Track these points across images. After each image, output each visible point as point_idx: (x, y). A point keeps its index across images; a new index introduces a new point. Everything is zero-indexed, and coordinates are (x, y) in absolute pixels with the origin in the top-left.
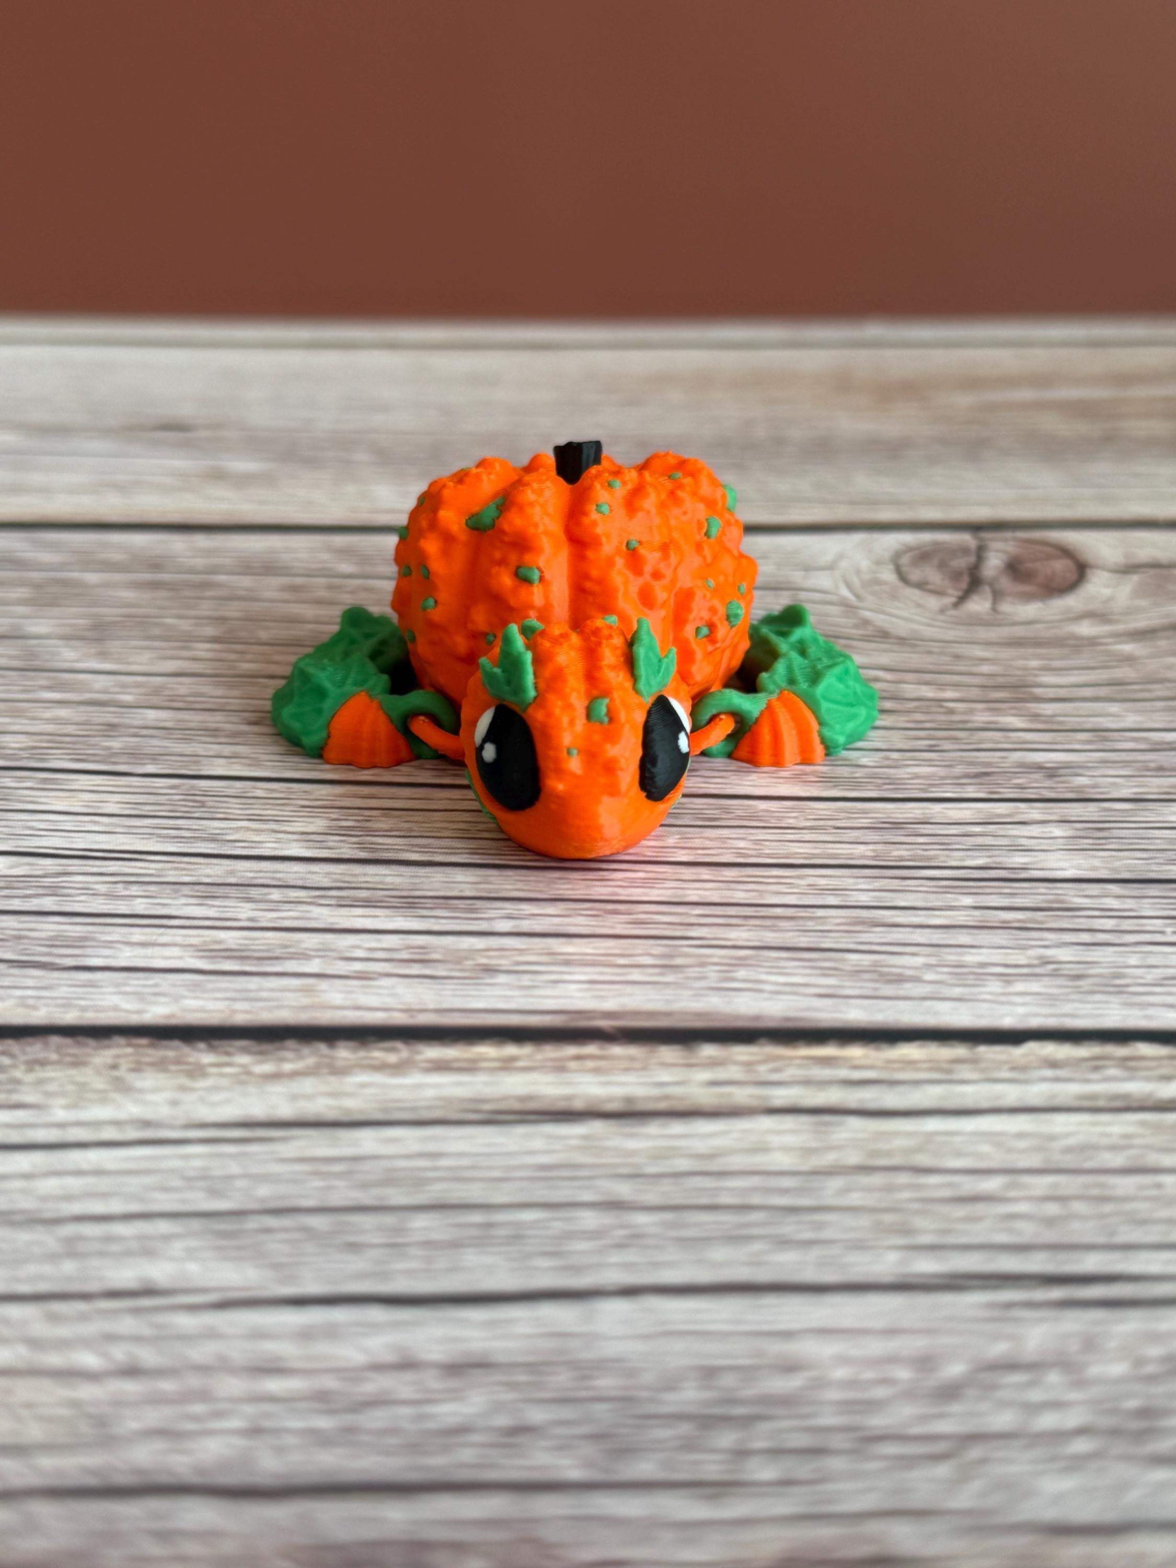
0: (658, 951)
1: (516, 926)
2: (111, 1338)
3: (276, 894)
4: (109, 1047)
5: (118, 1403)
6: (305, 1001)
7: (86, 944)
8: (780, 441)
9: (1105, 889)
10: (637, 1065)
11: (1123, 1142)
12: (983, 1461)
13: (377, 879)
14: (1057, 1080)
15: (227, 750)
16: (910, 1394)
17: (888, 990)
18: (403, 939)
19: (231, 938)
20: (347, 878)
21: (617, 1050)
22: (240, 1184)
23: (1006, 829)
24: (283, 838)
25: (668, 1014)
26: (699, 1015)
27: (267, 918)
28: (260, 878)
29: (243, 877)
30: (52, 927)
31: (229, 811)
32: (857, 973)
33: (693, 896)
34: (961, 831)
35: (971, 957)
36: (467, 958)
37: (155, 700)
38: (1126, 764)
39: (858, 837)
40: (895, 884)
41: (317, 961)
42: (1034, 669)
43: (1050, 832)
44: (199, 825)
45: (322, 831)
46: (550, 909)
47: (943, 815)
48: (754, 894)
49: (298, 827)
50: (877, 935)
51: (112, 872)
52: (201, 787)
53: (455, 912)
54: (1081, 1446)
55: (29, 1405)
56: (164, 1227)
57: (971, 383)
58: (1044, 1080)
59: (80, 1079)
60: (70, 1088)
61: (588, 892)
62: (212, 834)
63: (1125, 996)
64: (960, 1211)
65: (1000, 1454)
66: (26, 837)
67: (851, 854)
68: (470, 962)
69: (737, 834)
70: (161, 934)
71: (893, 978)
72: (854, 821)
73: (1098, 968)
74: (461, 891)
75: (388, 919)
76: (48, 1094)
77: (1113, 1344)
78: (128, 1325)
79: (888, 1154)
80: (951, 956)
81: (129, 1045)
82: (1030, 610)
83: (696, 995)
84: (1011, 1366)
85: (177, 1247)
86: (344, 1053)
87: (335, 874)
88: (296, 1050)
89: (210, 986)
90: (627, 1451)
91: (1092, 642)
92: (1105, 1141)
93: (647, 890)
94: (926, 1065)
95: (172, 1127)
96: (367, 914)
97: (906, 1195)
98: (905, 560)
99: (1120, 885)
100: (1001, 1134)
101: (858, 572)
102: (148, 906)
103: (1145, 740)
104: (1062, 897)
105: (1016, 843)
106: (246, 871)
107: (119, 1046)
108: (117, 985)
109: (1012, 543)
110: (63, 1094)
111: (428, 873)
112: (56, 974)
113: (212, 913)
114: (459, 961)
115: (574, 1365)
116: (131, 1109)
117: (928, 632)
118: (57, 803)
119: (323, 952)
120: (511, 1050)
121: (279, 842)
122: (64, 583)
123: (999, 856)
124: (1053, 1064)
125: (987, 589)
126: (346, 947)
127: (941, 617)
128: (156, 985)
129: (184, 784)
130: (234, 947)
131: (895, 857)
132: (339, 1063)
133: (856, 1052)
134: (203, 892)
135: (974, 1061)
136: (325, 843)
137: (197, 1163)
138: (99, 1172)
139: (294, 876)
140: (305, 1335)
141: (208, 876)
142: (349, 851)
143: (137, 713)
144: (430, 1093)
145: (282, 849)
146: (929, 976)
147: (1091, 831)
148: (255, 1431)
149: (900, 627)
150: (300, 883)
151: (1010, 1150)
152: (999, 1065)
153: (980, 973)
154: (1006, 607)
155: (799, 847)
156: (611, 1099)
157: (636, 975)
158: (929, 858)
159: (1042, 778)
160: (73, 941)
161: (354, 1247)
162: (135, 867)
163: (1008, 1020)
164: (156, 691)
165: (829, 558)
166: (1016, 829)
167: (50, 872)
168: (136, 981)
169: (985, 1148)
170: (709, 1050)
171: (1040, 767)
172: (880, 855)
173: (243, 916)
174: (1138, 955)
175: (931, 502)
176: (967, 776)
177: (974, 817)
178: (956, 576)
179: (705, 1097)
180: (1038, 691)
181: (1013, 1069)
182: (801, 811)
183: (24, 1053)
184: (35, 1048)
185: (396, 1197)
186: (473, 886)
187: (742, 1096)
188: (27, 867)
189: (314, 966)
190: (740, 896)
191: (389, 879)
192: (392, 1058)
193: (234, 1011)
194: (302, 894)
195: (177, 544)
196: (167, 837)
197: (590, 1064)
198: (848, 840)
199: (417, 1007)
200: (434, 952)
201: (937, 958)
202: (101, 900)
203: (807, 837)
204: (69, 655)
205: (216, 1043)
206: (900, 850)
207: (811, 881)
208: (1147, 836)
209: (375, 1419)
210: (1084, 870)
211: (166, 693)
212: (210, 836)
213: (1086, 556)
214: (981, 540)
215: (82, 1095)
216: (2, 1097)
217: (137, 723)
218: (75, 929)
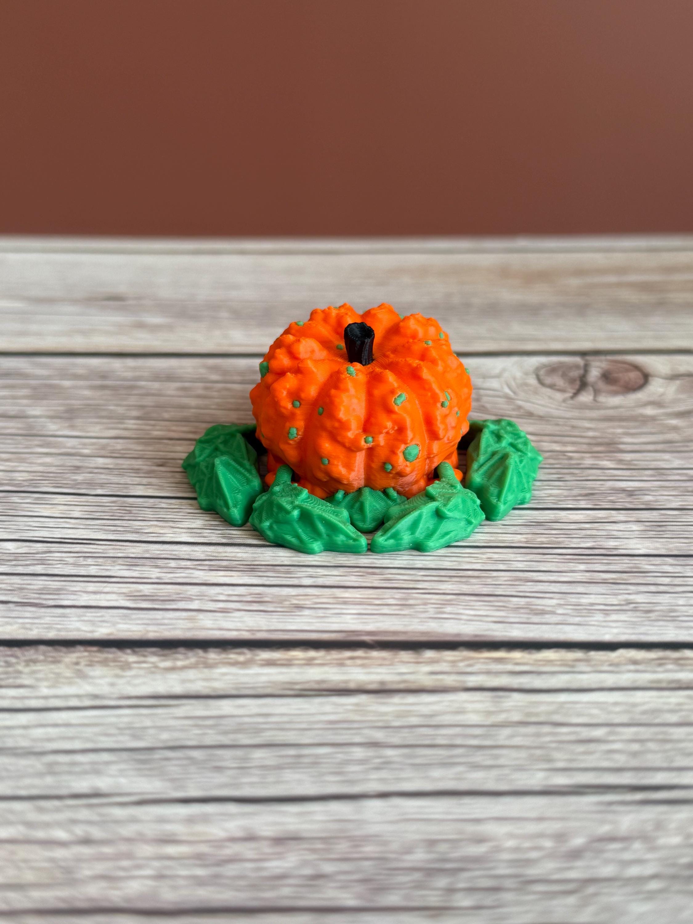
0: (398, 596)
1: (314, 582)
2: (74, 822)
3: (173, 564)
4: (74, 652)
5: (79, 860)
6: (190, 625)
7: (60, 592)
8: (468, 305)
9: (664, 560)
10: (387, 662)
11: (677, 708)
12: (596, 895)
13: (233, 555)
14: (637, 671)
15: (145, 481)
16: (551, 855)
17: (536, 619)
18: (248, 589)
19: (146, 589)
20: (215, 554)
21: (375, 654)
22: (152, 731)
23: (604, 526)
24: (177, 532)
25: (405, 633)
26: (423, 633)
27: (168, 577)
28: (164, 554)
29: (154, 554)
30: (41, 583)
31: (146, 516)
32: (517, 609)
33: (419, 564)
34: (578, 527)
35: (585, 600)
36: (285, 600)
37: (103, 453)
38: (675, 488)
39: (516, 530)
40: (538, 558)
41: (197, 602)
42: (619, 434)
43: (630, 528)
44: (128, 524)
45: (200, 527)
46: (335, 572)
47: (566, 518)
48: (455, 563)
49: (186, 525)
50: (528, 587)
51: (77, 551)
52: (129, 502)
53: (279, 574)
54: (654, 885)
55: (25, 861)
56: (106, 757)
57: (579, 272)
58: (629, 671)
59: (57, 671)
60: (51, 676)
61: (356, 562)
62: (137, 529)
63: (677, 622)
64: (581, 748)
65: (606, 890)
66: (26, 531)
67: (513, 540)
68: (288, 603)
70: (105, 587)
71: (539, 612)
72: (514, 521)
73: (661, 606)
74: (282, 561)
75: (238, 578)
76: (38, 680)
77: (673, 826)
78: (84, 814)
79: (537, 714)
80: (573, 599)
81: (86, 651)
82: (616, 400)
83: (421, 622)
84: (612, 839)
85: (114, 768)
86: (213, 655)
87: (208, 552)
88: (185, 654)
89: (134, 617)
90: (383, 889)
91: (653, 419)
92: (666, 707)
93: (392, 561)
94: (558, 663)
95: (110, 698)
96: (227, 575)
97: (548, 739)
98: (542, 372)
99: (674, 558)
100: (604, 703)
101: (514, 379)
102: (96, 570)
103: (686, 475)
104: (640, 565)
105: (611, 534)
106: (155, 550)
107: (80, 651)
108: (79, 616)
109: (605, 362)
110: (46, 679)
111: (262, 551)
112: (43, 610)
113: (135, 574)
114: (281, 602)
115: (350, 838)
116: (86, 688)
117: (556, 413)
118: (45, 511)
119: (201, 597)
120: (312, 653)
121: (175, 534)
122: (51, 386)
123: (600, 541)
124: (635, 662)
125: (590, 389)
126: (214, 594)
127: (564, 405)
128: (102, 616)
129: (119, 501)
130: (148, 594)
131: (538, 542)
132: (211, 661)
133: (517, 655)
134: (130, 562)
135: (587, 661)
136: (201, 534)
137: (126, 720)
138: (68, 725)
139: (183, 552)
140: (190, 820)
141: (133, 553)
142: (215, 538)
143: (92, 460)
144: (264, 679)
145: (176, 537)
146: (560, 611)
147: (654, 527)
148: (160, 877)
149: (540, 410)
150: (187, 557)
151: (610, 712)
152: (602, 662)
153: (590, 609)
154: (602, 399)
155: (482, 536)
156: (372, 682)
157: (386, 610)
158: (559, 543)
159: (624, 496)
160: (53, 591)
161: (219, 769)
162: (90, 548)
163: (607, 637)
164: (103, 447)
165: (497, 371)
166: (610, 526)
167: (40, 551)
168: (90, 614)
169: (595, 711)
170: (429, 654)
171: (623, 490)
172: (529, 540)
173: (153, 576)
174: (685, 599)
175: (556, 339)
176: (580, 495)
177: (585, 519)
178: (572, 381)
179: (428, 681)
180: (622, 447)
181: (611, 665)
183: (25, 656)
184: (30, 653)
185: (245, 740)
186: (289, 559)
187: (449, 680)
188: (27, 548)
189: (195, 605)
190: (447, 564)
191: (239, 555)
192: (241, 658)
193: (148, 631)
194: (188, 563)
195: (117, 364)
196: (105, 531)
197: (359, 662)
198: (511, 532)
199: (255, 629)
200: (266, 597)
201: (565, 601)
202: (70, 567)
204: (52, 427)
205: (137, 650)
206: (541, 538)
207: (489, 555)
208: (689, 530)
209: (231, 870)
210: (651, 549)
211: (110, 448)
212: (133, 530)
213: (650, 370)
214: (587, 361)
215: (57, 681)
216: (10, 681)
217: (91, 465)
218: (54, 584)
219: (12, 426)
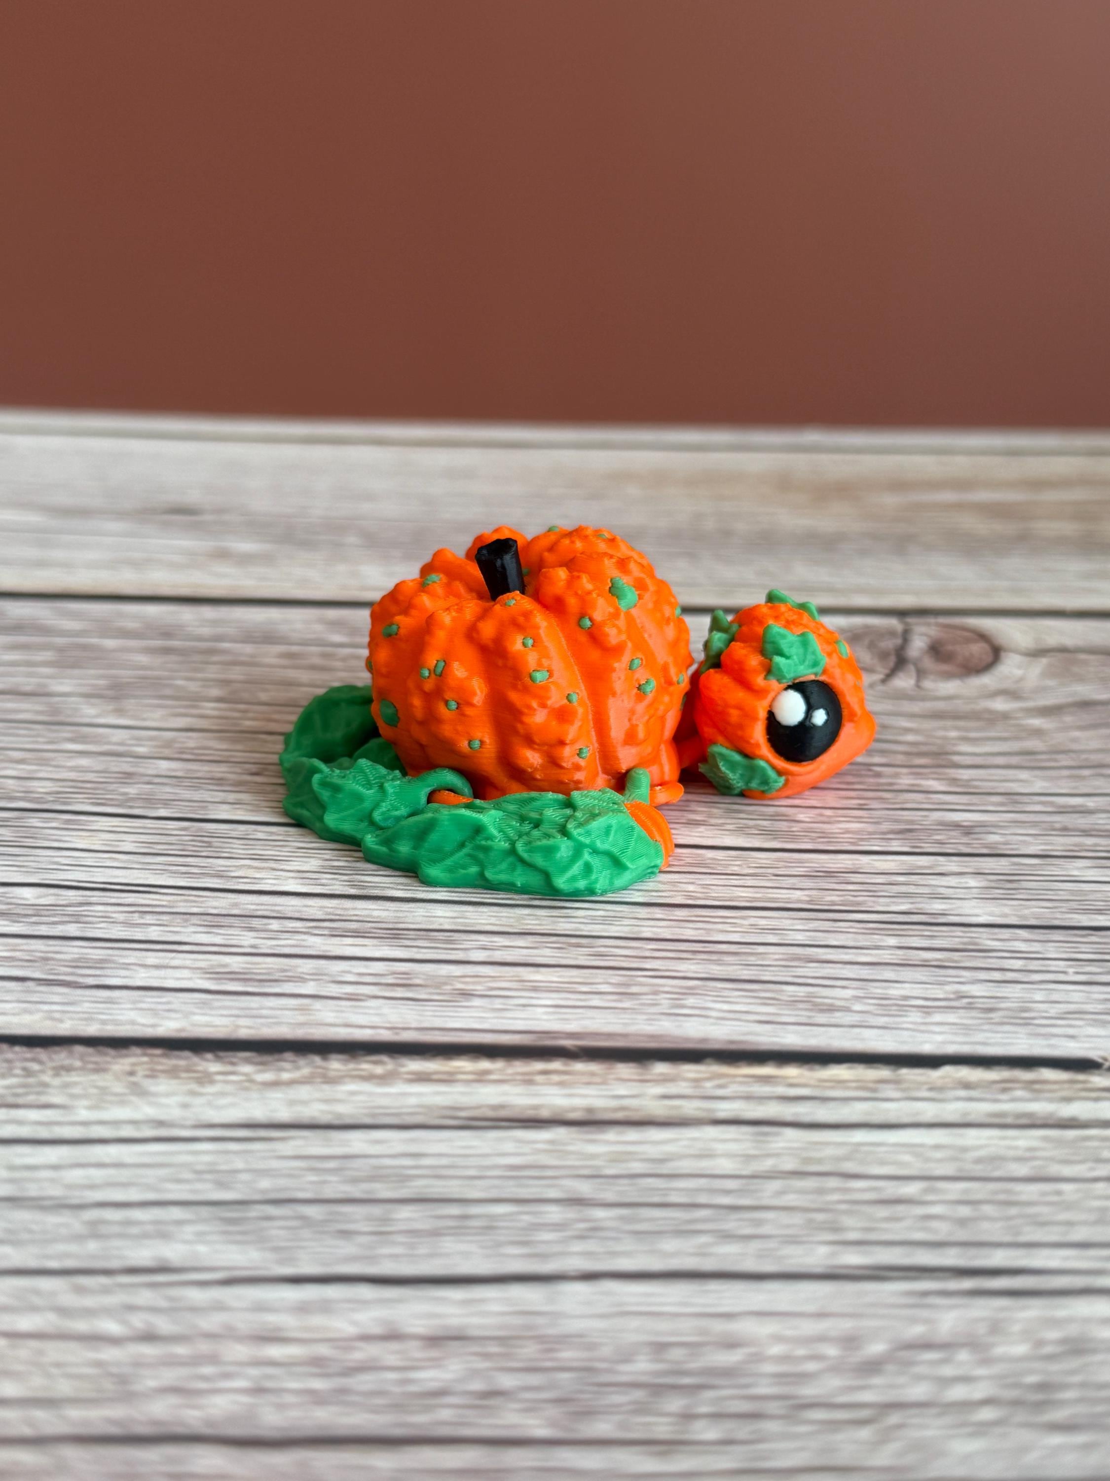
0: (616, 980)
1: (489, 956)
2: (131, 1308)
3: (275, 925)
4: (127, 1056)
5: (137, 1364)
6: (302, 1019)
7: (106, 965)
8: (727, 534)
9: (1015, 933)
10: (597, 1079)
11: (1028, 1154)
12: (900, 1426)
13: (365, 912)
14: (970, 1099)
15: (231, 797)
16: (836, 1369)
17: (821, 1018)
18: (387, 966)
19: (236, 963)
20: (339, 912)
21: (579, 1066)
22: (244, 1177)
23: (926, 879)
24: (281, 876)
25: (625, 1036)
26: (652, 1037)
27: (266, 946)
28: (262, 910)
29: (247, 909)
30: (78, 951)
31: (236, 851)
32: (793, 1003)
33: (647, 933)
34: (887, 880)
35: (895, 991)
36: (446, 984)
37: (168, 753)
38: (1034, 824)
39: (794, 884)
40: (827, 925)
41: (312, 983)
42: (953, 739)
43: (966, 883)
44: (208, 863)
45: (317, 870)
46: (522, 942)
47: (870, 866)
48: (701, 931)
49: (295, 865)
50: (812, 970)
51: (129, 903)
52: (208, 829)
53: (435, 943)
54: (987, 1414)
55: (57, 1365)
56: (176, 1213)
57: (899, 485)
58: (958, 1099)
59: (101, 1084)
60: (94, 1091)
61: (553, 928)
62: (219, 872)
63: (1031, 1027)
64: (883, 1212)
65: (914, 1421)
66: (53, 871)
67: (789, 898)
68: (449, 987)
69: (688, 878)
70: (172, 958)
71: (825, 1008)
72: (792, 869)
73: (1009, 1002)
74: (441, 924)
75: (375, 948)
76: (73, 1096)
77: (1016, 1328)
78: (145, 1297)
79: (820, 1161)
80: (877, 990)
81: (145, 1055)
82: (950, 687)
83: (648, 1020)
84: (927, 1346)
85: (189, 1231)
86: (336, 1064)
87: (328, 908)
88: (294, 1061)
89: (217, 1004)
90: (587, 1414)
91: (1005, 716)
92: (1012, 1153)
93: (606, 927)
94: (854, 1085)
95: (183, 1127)
96: (356, 943)
97: (835, 1197)
99: (1030, 930)
100: (921, 1145)
102: (160, 933)
103: (1052, 804)
104: (977, 940)
105: (935, 892)
106: (249, 904)
107: (135, 1055)
108: (134, 1002)
109: (933, 628)
110: (85, 1096)
111: (411, 908)
112: (79, 992)
113: (218, 940)
114: (439, 986)
115: (540, 1339)
116: (147, 1110)
118: (80, 841)
119: (317, 976)
120: (485, 1064)
121: (279, 879)
122: (85, 648)
123: (919, 903)
124: (967, 1085)
125: (912, 668)
126: (338, 972)
128: (168, 1003)
129: (192, 827)
130: (237, 970)
131: (828, 901)
132: (332, 1074)
133: (792, 1072)
134: (211, 922)
135: (897, 1082)
136: (318, 881)
137: (206, 1158)
138: (118, 1165)
139: (290, 908)
140: (303, 1308)
141: (215, 908)
142: (341, 888)
143: (152, 764)
144: (413, 1101)
145: (282, 885)
146: (857, 1007)
147: (1003, 882)
148: (258, 1391)
150: (297, 915)
151: (928, 1160)
152: (919, 1085)
153: (903, 1005)
154: (928, 684)
155: (743, 892)
156: (574, 1109)
157: (596, 1001)
158: (859, 904)
159: (960, 835)
160: (96, 963)
161: (345, 1234)
162: (149, 899)
163: (927, 1046)
164: (170, 746)
166: (936, 879)
167: (75, 902)
168: (151, 998)
169: (907, 1158)
170: (661, 1068)
171: (957, 826)
172: (815, 899)
173: (245, 943)
174: (1043, 992)
175: (863, 591)
176: (892, 832)
177: (898, 868)
178: (883, 656)
179: (658, 1109)
180: (956, 758)
181: (931, 1089)
182: (745, 859)
183: (52, 1060)
184: (61, 1056)
185: (383, 1191)
186: (452, 920)
187: (690, 1108)
188: (53, 898)
189: (309, 988)
190: (689, 933)
191: (376, 913)
192: (379, 1070)
193: (238, 1027)
194: (299, 925)
195: (187, 614)
196: (175, 873)
197: (556, 1078)
198: (786, 886)
199: (401, 1026)
200: (415, 978)
201: (866, 991)
202: (119, 927)
203: (750, 883)
204: (89, 711)
205: (221, 1054)
206: (830, 895)
207: (753, 921)
208: (1052, 888)
209: (364, 1382)
210: (996, 916)
211: (178, 746)
212: (216, 873)
213: (1001, 640)
214: (907, 624)
215: (103, 1098)
216: (31, 1098)
217: (150, 772)
218: (96, 953)
219: (27, 709)
